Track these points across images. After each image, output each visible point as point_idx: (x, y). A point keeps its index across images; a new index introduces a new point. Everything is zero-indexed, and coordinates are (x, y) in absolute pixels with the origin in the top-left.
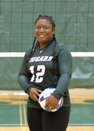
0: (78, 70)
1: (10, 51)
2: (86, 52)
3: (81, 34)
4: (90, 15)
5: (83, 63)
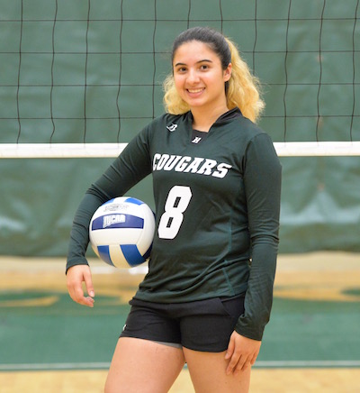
0: (323, 197)
3: (335, 88)
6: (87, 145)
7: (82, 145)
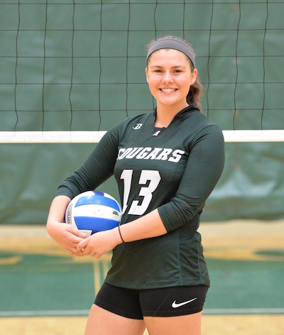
0: (239, 175)
1: (70, 128)
2: (261, 131)
3: (249, 86)
4: (270, 37)
5: (251, 158)
6: (45, 132)
7: (41, 133)
